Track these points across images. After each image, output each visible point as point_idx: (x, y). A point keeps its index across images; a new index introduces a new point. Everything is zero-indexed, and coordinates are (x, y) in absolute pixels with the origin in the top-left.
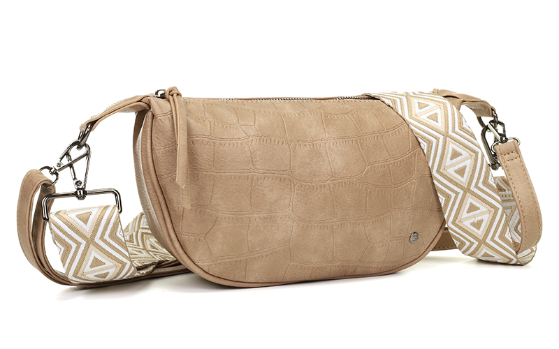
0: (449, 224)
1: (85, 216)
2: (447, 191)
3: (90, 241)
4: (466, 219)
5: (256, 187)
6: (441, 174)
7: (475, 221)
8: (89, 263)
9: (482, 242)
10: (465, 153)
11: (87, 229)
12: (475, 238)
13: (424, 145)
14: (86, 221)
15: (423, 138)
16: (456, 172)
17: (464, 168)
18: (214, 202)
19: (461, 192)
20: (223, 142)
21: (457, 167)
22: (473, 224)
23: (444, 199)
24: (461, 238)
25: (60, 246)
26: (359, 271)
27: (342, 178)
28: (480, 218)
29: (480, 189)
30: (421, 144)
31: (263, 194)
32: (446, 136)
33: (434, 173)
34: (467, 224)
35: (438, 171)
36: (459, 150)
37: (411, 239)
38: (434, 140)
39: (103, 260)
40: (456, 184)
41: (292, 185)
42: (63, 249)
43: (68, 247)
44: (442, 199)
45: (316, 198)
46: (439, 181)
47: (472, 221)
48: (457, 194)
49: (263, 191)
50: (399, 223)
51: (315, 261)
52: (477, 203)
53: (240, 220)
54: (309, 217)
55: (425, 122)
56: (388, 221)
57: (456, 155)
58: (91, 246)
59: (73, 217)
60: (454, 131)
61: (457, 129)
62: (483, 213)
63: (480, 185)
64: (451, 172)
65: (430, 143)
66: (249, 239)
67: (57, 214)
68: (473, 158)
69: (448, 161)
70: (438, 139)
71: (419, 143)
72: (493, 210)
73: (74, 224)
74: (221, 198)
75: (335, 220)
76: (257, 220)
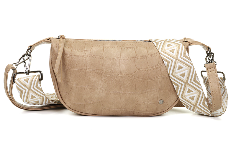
0: (180, 98)
1: (27, 80)
2: (177, 83)
3: (29, 89)
4: (187, 95)
5: (87, 76)
6: (174, 76)
7: (191, 97)
8: (30, 97)
9: (195, 106)
10: (185, 67)
11: (28, 84)
12: (192, 104)
13: (166, 63)
14: (27, 82)
15: (166, 60)
16: (180, 75)
17: (184, 74)
18: (71, 80)
19: (184, 84)
20: (75, 57)
21: (181, 73)
22: (190, 98)
23: (176, 87)
24: (186, 104)
25: (19, 91)
26: (135, 114)
27: (125, 74)
28: (193, 95)
29: (192, 83)
30: (165, 63)
31: (90, 79)
32: (176, 59)
33: (170, 75)
34: (187, 98)
35: (172, 74)
36: (182, 65)
37: (160, 102)
38: (171, 61)
39: (35, 96)
40: (181, 80)
41: (102, 76)
42: (20, 92)
43: (22, 92)
44: (175, 87)
45: (112, 82)
46: (173, 79)
47: (190, 96)
48: (182, 85)
49: (89, 77)
50: (152, 95)
51: (113, 108)
52: (191, 89)
53: (81, 88)
54: (109, 90)
55: (168, 53)
56: (147, 94)
57: (180, 68)
58: (30, 90)
59: (23, 80)
60: (181, 57)
61: (182, 56)
62: (194, 93)
63: (192, 81)
64: (178, 75)
65: (168, 62)
66: (85, 96)
67: (18, 79)
68: (189, 69)
69: (176, 70)
70: (172, 61)
71: (164, 62)
72: (199, 92)
73: (23, 83)
74: (73, 79)
75: (121, 91)
76: (87, 89)
